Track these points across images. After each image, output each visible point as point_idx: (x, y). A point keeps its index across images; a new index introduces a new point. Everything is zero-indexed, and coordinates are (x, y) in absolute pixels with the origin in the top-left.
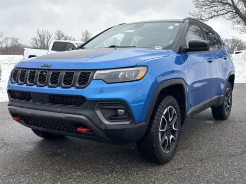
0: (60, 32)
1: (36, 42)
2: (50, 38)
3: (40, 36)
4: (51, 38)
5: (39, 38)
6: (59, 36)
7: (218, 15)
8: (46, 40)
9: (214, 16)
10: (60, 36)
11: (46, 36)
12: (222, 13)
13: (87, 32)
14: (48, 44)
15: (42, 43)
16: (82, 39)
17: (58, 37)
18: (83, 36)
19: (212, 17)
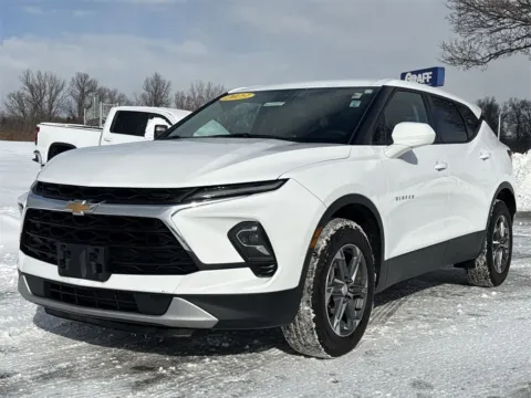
0: (86, 77)
1: (21, 104)
2: (57, 93)
3: (31, 89)
4: (61, 94)
5: (28, 94)
6: (82, 90)
7: (512, 50)
8: (46, 98)
9: (503, 52)
10: (86, 89)
11: (47, 89)
12: (522, 45)
13: (157, 78)
14: (51, 108)
15: (36, 107)
16: (144, 96)
17: (79, 92)
18: (147, 89)
19: (497, 55)
